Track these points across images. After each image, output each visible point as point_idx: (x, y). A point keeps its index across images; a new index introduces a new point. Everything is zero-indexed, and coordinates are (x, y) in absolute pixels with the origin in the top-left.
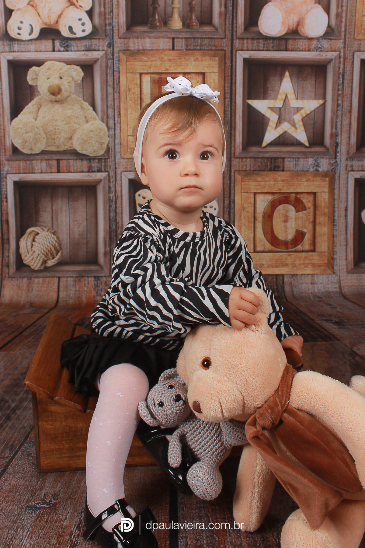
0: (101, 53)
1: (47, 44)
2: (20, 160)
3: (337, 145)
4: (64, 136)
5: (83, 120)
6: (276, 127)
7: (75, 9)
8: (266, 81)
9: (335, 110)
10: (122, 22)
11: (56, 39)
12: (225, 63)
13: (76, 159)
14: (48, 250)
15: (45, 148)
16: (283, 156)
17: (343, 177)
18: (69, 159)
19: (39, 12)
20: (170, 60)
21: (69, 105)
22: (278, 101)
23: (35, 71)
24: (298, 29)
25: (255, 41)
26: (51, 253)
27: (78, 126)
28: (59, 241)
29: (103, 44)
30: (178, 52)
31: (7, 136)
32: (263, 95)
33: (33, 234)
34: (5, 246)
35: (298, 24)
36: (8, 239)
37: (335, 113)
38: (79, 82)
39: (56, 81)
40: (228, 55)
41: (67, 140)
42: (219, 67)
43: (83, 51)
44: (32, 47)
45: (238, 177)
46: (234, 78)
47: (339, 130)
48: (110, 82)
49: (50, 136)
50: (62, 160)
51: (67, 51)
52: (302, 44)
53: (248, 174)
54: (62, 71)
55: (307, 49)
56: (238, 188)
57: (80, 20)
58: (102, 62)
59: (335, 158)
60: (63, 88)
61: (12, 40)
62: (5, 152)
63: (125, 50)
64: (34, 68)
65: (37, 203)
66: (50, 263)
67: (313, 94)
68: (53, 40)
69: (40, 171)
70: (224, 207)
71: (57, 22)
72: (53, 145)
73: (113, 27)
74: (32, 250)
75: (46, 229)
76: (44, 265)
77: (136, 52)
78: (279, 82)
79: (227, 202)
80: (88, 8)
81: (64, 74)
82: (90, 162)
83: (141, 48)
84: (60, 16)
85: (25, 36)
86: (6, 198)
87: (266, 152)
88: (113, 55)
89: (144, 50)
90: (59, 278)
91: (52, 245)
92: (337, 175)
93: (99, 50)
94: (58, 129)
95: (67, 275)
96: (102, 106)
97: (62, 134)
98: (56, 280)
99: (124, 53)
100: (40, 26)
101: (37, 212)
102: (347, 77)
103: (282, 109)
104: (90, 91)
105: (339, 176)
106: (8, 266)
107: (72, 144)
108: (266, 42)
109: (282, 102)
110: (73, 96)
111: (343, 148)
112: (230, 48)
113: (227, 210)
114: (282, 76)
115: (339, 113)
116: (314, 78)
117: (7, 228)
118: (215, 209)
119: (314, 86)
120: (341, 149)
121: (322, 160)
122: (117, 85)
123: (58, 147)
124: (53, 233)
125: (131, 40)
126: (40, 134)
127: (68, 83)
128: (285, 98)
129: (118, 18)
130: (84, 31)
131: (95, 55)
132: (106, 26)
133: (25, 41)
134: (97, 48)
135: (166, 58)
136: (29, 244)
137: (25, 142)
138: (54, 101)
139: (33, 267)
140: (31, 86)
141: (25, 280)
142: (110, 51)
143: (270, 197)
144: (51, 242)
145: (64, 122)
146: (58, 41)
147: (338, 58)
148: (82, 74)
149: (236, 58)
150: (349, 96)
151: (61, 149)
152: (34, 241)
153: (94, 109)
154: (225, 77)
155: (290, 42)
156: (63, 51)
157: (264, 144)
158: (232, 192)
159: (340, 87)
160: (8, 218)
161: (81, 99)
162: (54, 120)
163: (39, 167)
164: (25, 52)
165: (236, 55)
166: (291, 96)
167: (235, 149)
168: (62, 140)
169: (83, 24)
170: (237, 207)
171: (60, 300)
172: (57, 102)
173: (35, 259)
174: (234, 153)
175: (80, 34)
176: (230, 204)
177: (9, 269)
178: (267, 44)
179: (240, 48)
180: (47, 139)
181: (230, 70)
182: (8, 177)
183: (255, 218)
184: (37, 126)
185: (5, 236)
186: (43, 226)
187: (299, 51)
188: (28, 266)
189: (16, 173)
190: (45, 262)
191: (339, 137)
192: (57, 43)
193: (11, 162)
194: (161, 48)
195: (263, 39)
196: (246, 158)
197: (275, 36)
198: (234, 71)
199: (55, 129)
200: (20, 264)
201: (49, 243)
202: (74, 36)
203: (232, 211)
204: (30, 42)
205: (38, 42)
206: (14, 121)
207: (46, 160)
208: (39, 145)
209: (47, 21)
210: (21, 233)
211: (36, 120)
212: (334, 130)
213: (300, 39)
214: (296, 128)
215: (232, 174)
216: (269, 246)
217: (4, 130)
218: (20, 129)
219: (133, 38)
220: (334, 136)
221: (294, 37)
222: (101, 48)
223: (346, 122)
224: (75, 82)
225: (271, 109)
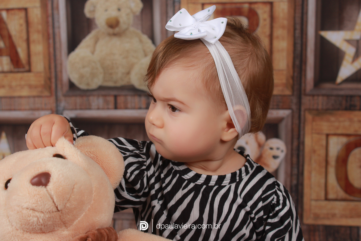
2: (76, 96)
4: (121, 70)
5: (142, 54)
6: (353, 61)
15: (102, 83)
18: (126, 96)
21: (127, 38)
22: (355, 32)
23: (92, 3)
27: (136, 61)
31: (64, 71)
32: (338, 25)
38: (138, 14)
39: (113, 13)
41: (124, 75)
45: (309, 117)
46: (305, 7)
49: (108, 70)
50: (119, 96)
53: (319, 113)
54: (120, 3)
56: (308, 129)
60: (121, 21)
62: (62, 87)
69: (96, 107)
70: (292, 149)
72: (111, 81)
79: (295, 144)
81: (123, 6)
87: (341, 89)
94: (116, 64)
103: (359, 42)
104: (150, 23)
107: (130, 79)
109: (359, 33)
110: (132, 29)
113: (295, 153)
118: (282, 151)
123: (115, 83)
126: (97, 69)
127: (127, 14)
137: (82, 77)
138: (112, 34)
143: (344, 140)
145: (122, 57)
148: (141, 5)
151: (119, 84)
153: (154, 42)
157: (339, 80)
158: (302, 133)
161: (139, 32)
162: (112, 54)
163: (96, 103)
167: (305, 86)
168: (120, 75)
170: (307, 150)
172: (115, 35)
174: (305, 90)
176: (299, 146)
180: (104, 74)
183: (327, 162)
184: (95, 60)
189: (72, 109)
193: (68, 98)
196: (318, 95)
199: (113, 63)
203: (301, 154)
206: (71, 55)
207: (103, 96)
208: (96, 80)
211: (93, 54)
215: (302, 113)
216: (342, 194)
218: (77, 64)
224: (134, 13)
225: (349, 41)
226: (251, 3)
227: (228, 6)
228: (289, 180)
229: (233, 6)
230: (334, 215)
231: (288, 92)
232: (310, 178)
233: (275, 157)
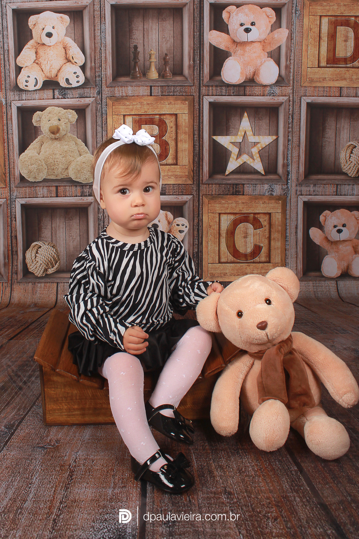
0: (92, 99)
1: (49, 93)
2: (26, 187)
3: (288, 173)
4: (61, 166)
5: (77, 154)
6: (237, 158)
7: (71, 65)
8: (228, 120)
9: (287, 145)
10: (109, 74)
11: (56, 89)
12: (194, 106)
13: (71, 186)
14: (49, 261)
15: (46, 177)
16: (243, 183)
17: (293, 200)
18: (65, 186)
19: (42, 68)
20: (148, 104)
21: (66, 141)
22: (238, 137)
23: (38, 115)
24: (254, 78)
25: (219, 88)
26: (51, 263)
27: (73, 159)
28: (57, 253)
29: (93, 92)
30: (155, 97)
31: (16, 168)
32: (226, 132)
33: (36, 248)
34: (14, 257)
35: (254, 74)
36: (17, 251)
37: (286, 147)
38: (74, 123)
39: (55, 123)
40: (196, 99)
41: (64, 170)
42: (189, 109)
43: (77, 98)
44: (37, 96)
45: (206, 200)
46: (201, 118)
47: (290, 161)
48: (99, 123)
49: (50, 167)
50: (59, 186)
51: (65, 98)
52: (257, 90)
53: (213, 197)
54: (60, 115)
55: (262, 94)
56: (205, 209)
57: (75, 73)
58: (92, 106)
59: (287, 184)
60: (61, 128)
61: (21, 90)
62: (14, 181)
63: (111, 97)
64: (38, 113)
65: (40, 221)
66: (50, 271)
67: (267, 131)
68: (54, 90)
69: (42, 196)
70: (193, 225)
71: (57, 76)
72: (53, 175)
73: (102, 78)
74: (36, 260)
75: (47, 243)
76: (45, 272)
77: (121, 98)
78: (239, 122)
79: (196, 221)
80: (81, 64)
81: (61, 117)
82: (83, 188)
83: (124, 94)
84: (59, 71)
85: (31, 87)
86: (15, 218)
87: (229, 179)
88: (102, 101)
89: (127, 96)
90: (58, 283)
91: (52, 256)
92: (288, 199)
93: (90, 97)
94: (57, 161)
95: (64, 281)
96: (93, 142)
97: (60, 165)
98: (55, 285)
99: (110, 99)
100: (43, 79)
101: (40, 229)
102: (295, 117)
103: (241, 143)
104: (83, 130)
105: (290, 199)
106: (17, 274)
107: (68, 173)
108: (228, 89)
109: (242, 138)
110: (69, 134)
111: (293, 176)
112: (198, 94)
113: (196, 228)
114: (241, 117)
115: (290, 147)
116: (268, 118)
117: (15, 243)
118: (186, 227)
119: (268, 124)
120: (291, 177)
121: (276, 186)
122: (105, 125)
123: (57, 176)
124: (52, 247)
125: (116, 89)
126: (42, 165)
127: (65, 124)
128: (245, 134)
129: (106, 71)
130: (78, 82)
131: (87, 101)
132: (96, 78)
133: (31, 91)
134: (88, 95)
135: (145, 103)
136: (33, 255)
137: (30, 172)
138: (54, 139)
139: (36, 275)
140: (35, 127)
141: (30, 284)
142: (99, 97)
143: (232, 217)
144: (51, 254)
145: (62, 156)
146: (57, 90)
147: (288, 102)
148: (76, 116)
149: (203, 102)
150: (298, 133)
151: (59, 178)
152: (37, 253)
153: (86, 145)
154: (194, 117)
155: (248, 89)
156: (61, 98)
157: (227, 173)
158: (201, 212)
159: (290, 126)
160: (16, 234)
161: (75, 136)
162: (53, 154)
163: (42, 192)
164: (31, 100)
165: (203, 99)
166: (249, 133)
167: (203, 177)
168: (60, 170)
169: (77, 77)
170: (204, 225)
171: (59, 301)
172: (56, 139)
173: (37, 268)
174: (202, 180)
175: (74, 85)
176: (198, 223)
177: (17, 276)
178: (228, 91)
179: (206, 94)
180: (48, 169)
181: (198, 112)
182: (16, 201)
183: (219, 234)
184: (40, 159)
185: (14, 249)
186: (43, 240)
187: (256, 96)
188: (33, 274)
189: (23, 198)
190: (46, 270)
191: (290, 167)
192: (57, 92)
193: (19, 189)
194: (141, 95)
195: (225, 86)
196: (212, 184)
197: (235, 84)
198: (201, 112)
199: (54, 161)
200: (26, 272)
201: (50, 254)
202: (70, 86)
203: (200, 228)
204: (35, 92)
205: (42, 91)
206: (21, 155)
207: (46, 187)
208: (41, 174)
209: (48, 75)
210: (26, 247)
211: (39, 154)
212: (286, 161)
213: (256, 86)
214: (254, 160)
215: (201, 197)
216: (231, 258)
217: (14, 162)
218: (26, 162)
219: (118, 87)
220: (286, 166)
221: (251, 85)
222: (92, 95)
223: (295, 154)
224: (71, 123)
225: (233, 143)
226: (160, 115)
227: (143, 117)
228: (191, 248)
229: (147, 117)
230: (225, 274)
231: (190, 182)
232: (207, 247)
233: (181, 231)
